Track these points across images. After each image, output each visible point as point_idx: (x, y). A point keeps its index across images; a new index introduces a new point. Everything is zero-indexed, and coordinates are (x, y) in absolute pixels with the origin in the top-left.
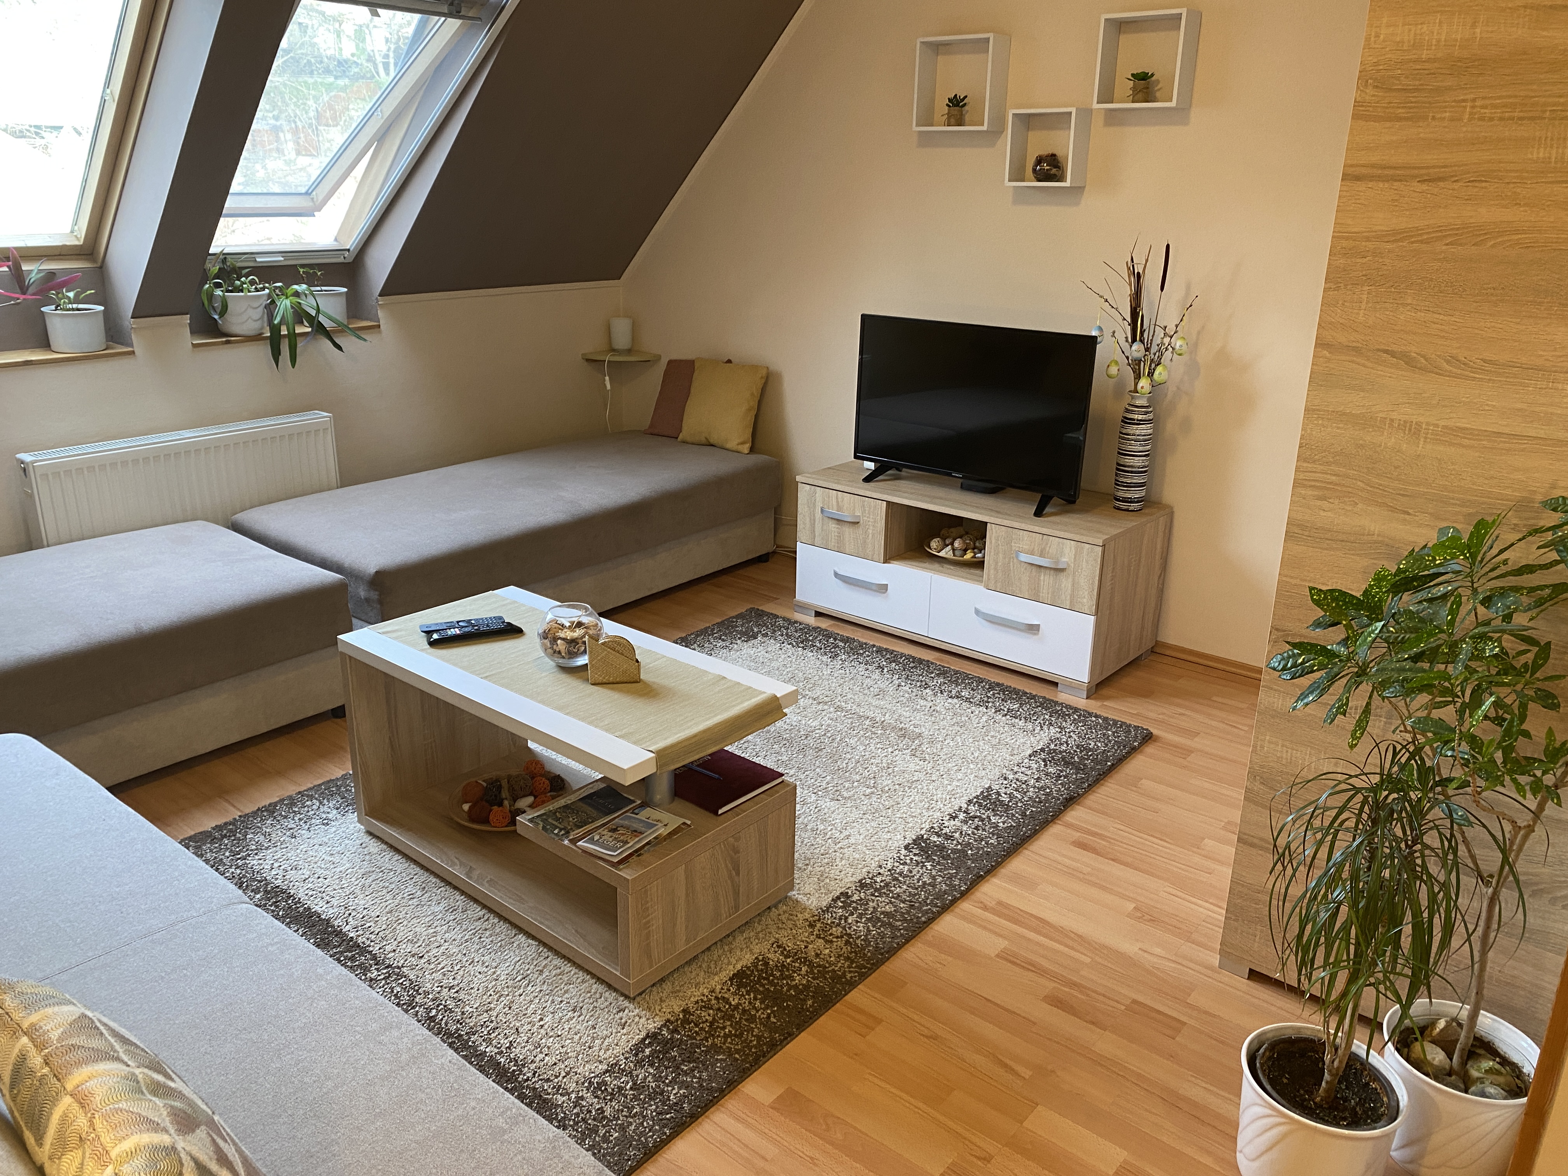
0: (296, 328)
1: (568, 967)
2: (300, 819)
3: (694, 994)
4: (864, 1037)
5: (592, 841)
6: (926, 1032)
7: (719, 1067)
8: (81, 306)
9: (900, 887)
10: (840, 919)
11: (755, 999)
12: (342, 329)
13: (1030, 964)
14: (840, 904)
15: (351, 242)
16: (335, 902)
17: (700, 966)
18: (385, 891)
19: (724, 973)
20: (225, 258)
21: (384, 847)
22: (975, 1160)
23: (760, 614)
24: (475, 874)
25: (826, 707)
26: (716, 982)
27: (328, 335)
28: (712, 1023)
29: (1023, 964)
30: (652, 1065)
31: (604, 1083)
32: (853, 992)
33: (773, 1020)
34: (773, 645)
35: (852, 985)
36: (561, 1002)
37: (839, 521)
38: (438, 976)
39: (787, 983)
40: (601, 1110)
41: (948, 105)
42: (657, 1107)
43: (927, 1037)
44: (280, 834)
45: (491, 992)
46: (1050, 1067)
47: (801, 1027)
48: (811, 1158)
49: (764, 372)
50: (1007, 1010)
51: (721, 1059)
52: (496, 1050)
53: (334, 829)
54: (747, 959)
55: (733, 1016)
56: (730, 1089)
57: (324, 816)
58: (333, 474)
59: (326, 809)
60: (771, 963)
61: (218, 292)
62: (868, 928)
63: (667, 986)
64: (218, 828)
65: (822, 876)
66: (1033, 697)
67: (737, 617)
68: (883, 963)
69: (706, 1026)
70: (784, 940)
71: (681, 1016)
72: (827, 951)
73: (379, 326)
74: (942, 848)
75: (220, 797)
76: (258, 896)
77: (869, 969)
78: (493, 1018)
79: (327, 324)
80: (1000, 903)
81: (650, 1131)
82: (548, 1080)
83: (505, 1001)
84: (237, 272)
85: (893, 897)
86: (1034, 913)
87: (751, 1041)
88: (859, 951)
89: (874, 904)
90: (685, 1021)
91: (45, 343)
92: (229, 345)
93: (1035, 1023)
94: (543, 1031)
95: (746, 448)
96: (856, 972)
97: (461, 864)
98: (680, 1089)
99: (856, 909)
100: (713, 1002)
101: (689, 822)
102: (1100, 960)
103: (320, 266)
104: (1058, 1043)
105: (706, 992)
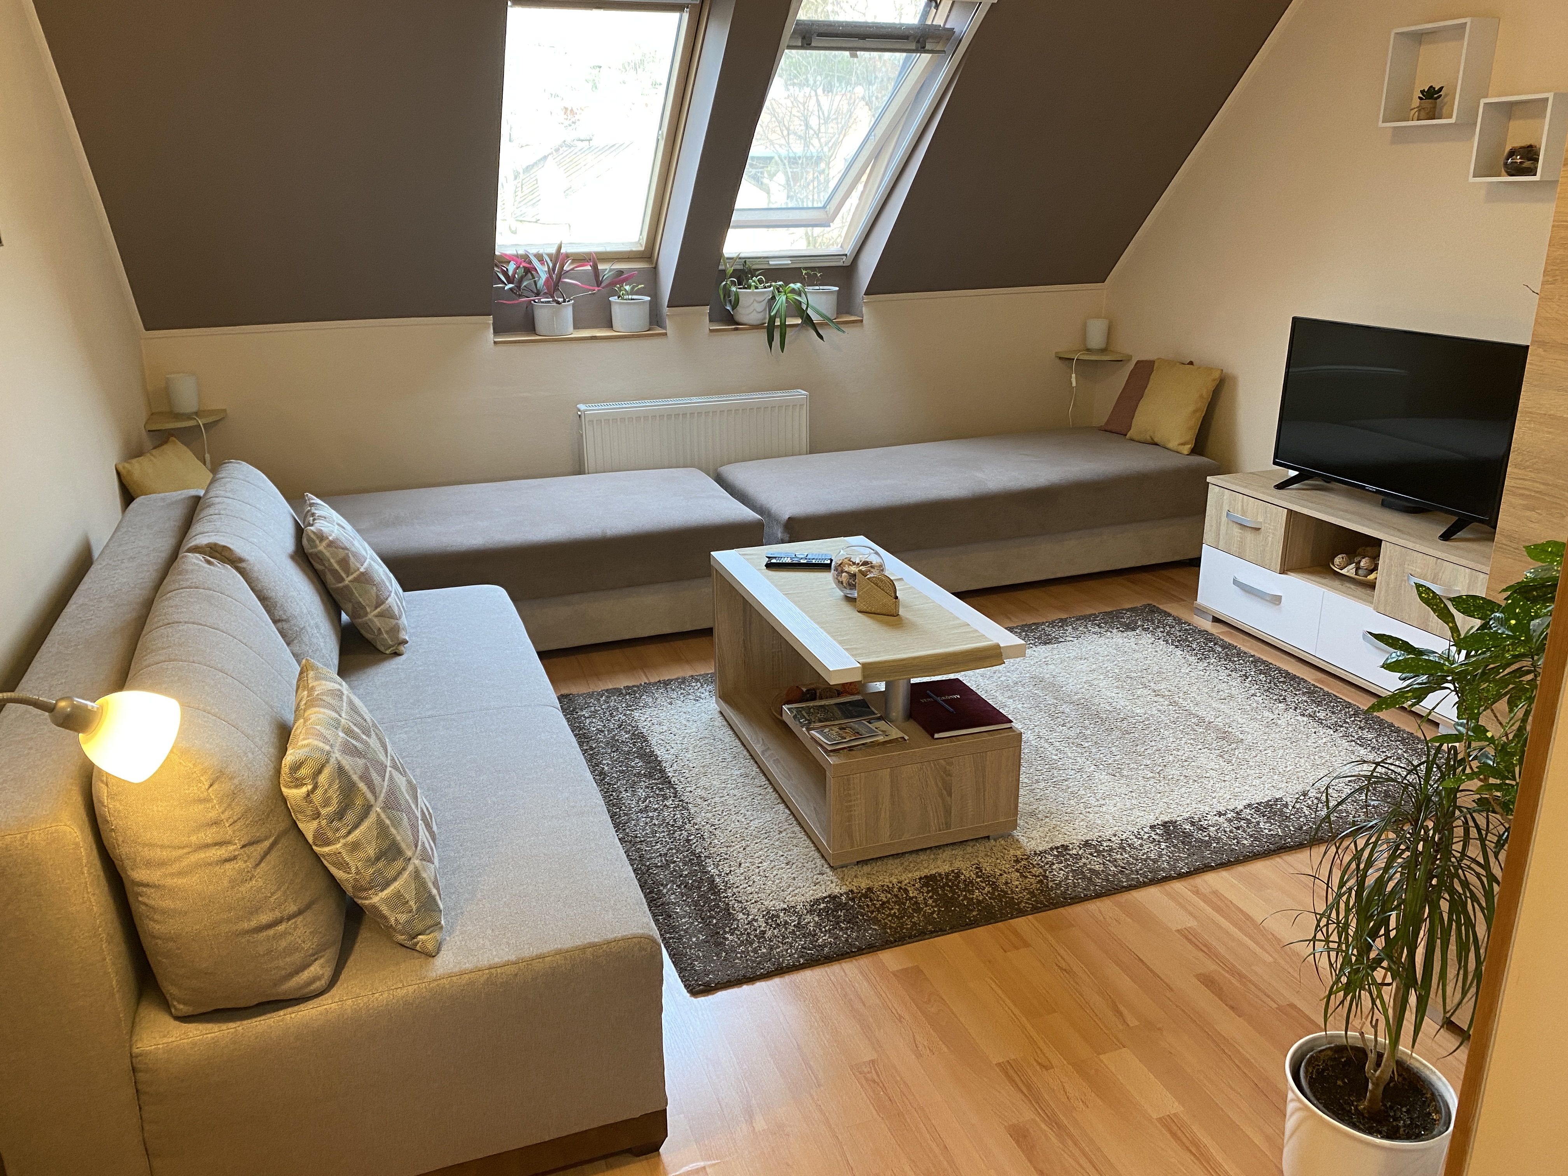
0: (787, 319)
1: (802, 835)
2: (682, 694)
3: (886, 880)
4: (1005, 952)
5: (821, 733)
6: (1063, 965)
7: (869, 934)
8: (634, 297)
9: (1121, 854)
10: (1047, 863)
11: (931, 897)
12: (827, 322)
13: (1205, 946)
14: (1056, 853)
15: (849, 249)
16: (672, 751)
17: (903, 863)
18: (708, 752)
19: (917, 873)
20: (745, 262)
21: (725, 723)
22: (1035, 1064)
23: (1153, 610)
24: (768, 754)
25: (1161, 700)
26: (906, 877)
27: (814, 326)
28: (884, 903)
29: (1200, 945)
30: (818, 915)
31: (778, 916)
32: (1020, 919)
33: (935, 916)
34: (1146, 639)
35: (1022, 913)
36: (783, 856)
37: (1243, 526)
38: (709, 815)
39: (966, 894)
40: (764, 932)
41: (1420, 98)
42: (805, 943)
43: (1061, 969)
44: (663, 700)
45: (738, 836)
46: (1159, 1025)
47: (954, 929)
48: (900, 1015)
49: (1217, 375)
50: (1151, 970)
51: (875, 929)
52: (718, 873)
53: (700, 704)
54: (945, 868)
55: (904, 904)
56: (868, 950)
57: (699, 694)
58: (804, 443)
59: (702, 690)
60: (963, 877)
61: (734, 289)
62: (1068, 876)
63: (866, 869)
64: (627, 688)
65: (1054, 828)
66: (1398, 731)
67: (1127, 610)
68: (1064, 906)
69: (878, 904)
70: (985, 865)
71: (864, 891)
72: (1017, 883)
73: (862, 321)
74: (1187, 835)
75: (642, 669)
76: (627, 736)
77: (1046, 906)
78: (729, 852)
79: (815, 318)
80: (1215, 892)
81: (790, 956)
82: (741, 902)
83: (744, 844)
84: (753, 273)
85: (1109, 861)
86: (1244, 909)
87: (907, 924)
88: (1044, 889)
89: (1087, 861)
90: (865, 896)
91: (610, 325)
92: (736, 332)
93: (1171, 989)
94: (757, 871)
95: (1186, 449)
96: (1032, 904)
97: (764, 744)
98: (829, 937)
99: (1066, 860)
100: (896, 890)
101: (906, 738)
102: (1283, 963)
103: (820, 269)
104: (1183, 1011)
105: (895, 881)
